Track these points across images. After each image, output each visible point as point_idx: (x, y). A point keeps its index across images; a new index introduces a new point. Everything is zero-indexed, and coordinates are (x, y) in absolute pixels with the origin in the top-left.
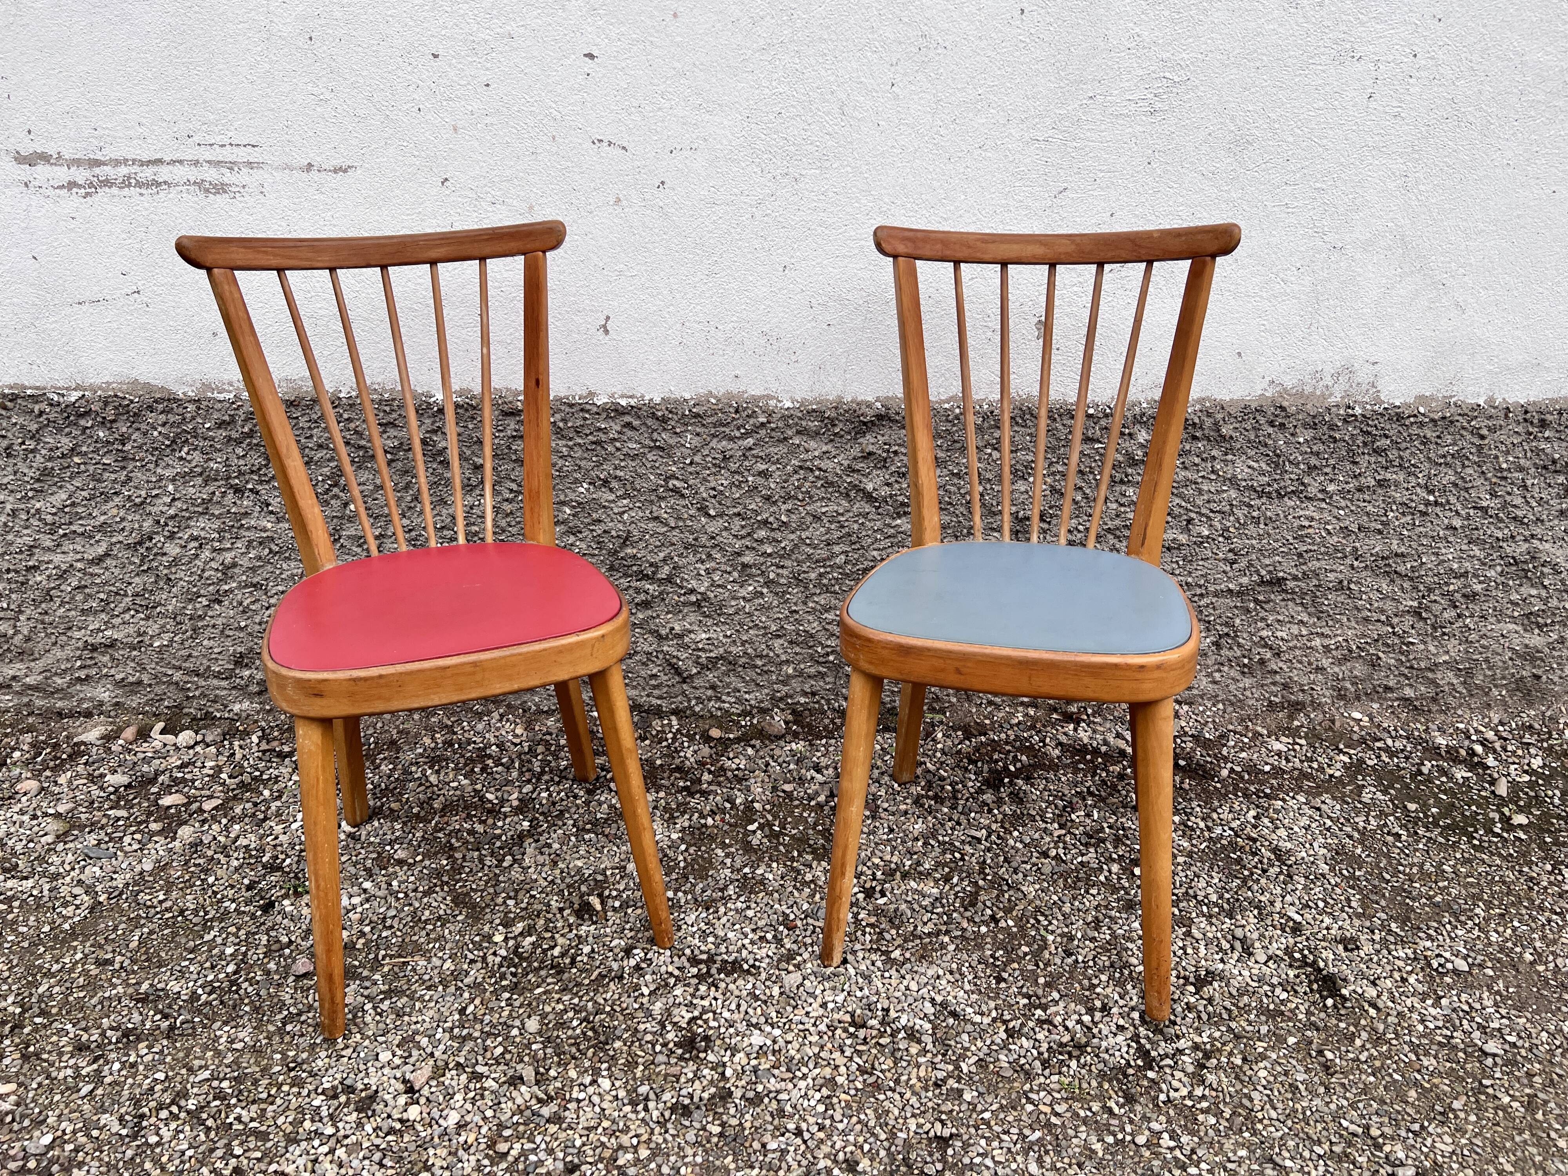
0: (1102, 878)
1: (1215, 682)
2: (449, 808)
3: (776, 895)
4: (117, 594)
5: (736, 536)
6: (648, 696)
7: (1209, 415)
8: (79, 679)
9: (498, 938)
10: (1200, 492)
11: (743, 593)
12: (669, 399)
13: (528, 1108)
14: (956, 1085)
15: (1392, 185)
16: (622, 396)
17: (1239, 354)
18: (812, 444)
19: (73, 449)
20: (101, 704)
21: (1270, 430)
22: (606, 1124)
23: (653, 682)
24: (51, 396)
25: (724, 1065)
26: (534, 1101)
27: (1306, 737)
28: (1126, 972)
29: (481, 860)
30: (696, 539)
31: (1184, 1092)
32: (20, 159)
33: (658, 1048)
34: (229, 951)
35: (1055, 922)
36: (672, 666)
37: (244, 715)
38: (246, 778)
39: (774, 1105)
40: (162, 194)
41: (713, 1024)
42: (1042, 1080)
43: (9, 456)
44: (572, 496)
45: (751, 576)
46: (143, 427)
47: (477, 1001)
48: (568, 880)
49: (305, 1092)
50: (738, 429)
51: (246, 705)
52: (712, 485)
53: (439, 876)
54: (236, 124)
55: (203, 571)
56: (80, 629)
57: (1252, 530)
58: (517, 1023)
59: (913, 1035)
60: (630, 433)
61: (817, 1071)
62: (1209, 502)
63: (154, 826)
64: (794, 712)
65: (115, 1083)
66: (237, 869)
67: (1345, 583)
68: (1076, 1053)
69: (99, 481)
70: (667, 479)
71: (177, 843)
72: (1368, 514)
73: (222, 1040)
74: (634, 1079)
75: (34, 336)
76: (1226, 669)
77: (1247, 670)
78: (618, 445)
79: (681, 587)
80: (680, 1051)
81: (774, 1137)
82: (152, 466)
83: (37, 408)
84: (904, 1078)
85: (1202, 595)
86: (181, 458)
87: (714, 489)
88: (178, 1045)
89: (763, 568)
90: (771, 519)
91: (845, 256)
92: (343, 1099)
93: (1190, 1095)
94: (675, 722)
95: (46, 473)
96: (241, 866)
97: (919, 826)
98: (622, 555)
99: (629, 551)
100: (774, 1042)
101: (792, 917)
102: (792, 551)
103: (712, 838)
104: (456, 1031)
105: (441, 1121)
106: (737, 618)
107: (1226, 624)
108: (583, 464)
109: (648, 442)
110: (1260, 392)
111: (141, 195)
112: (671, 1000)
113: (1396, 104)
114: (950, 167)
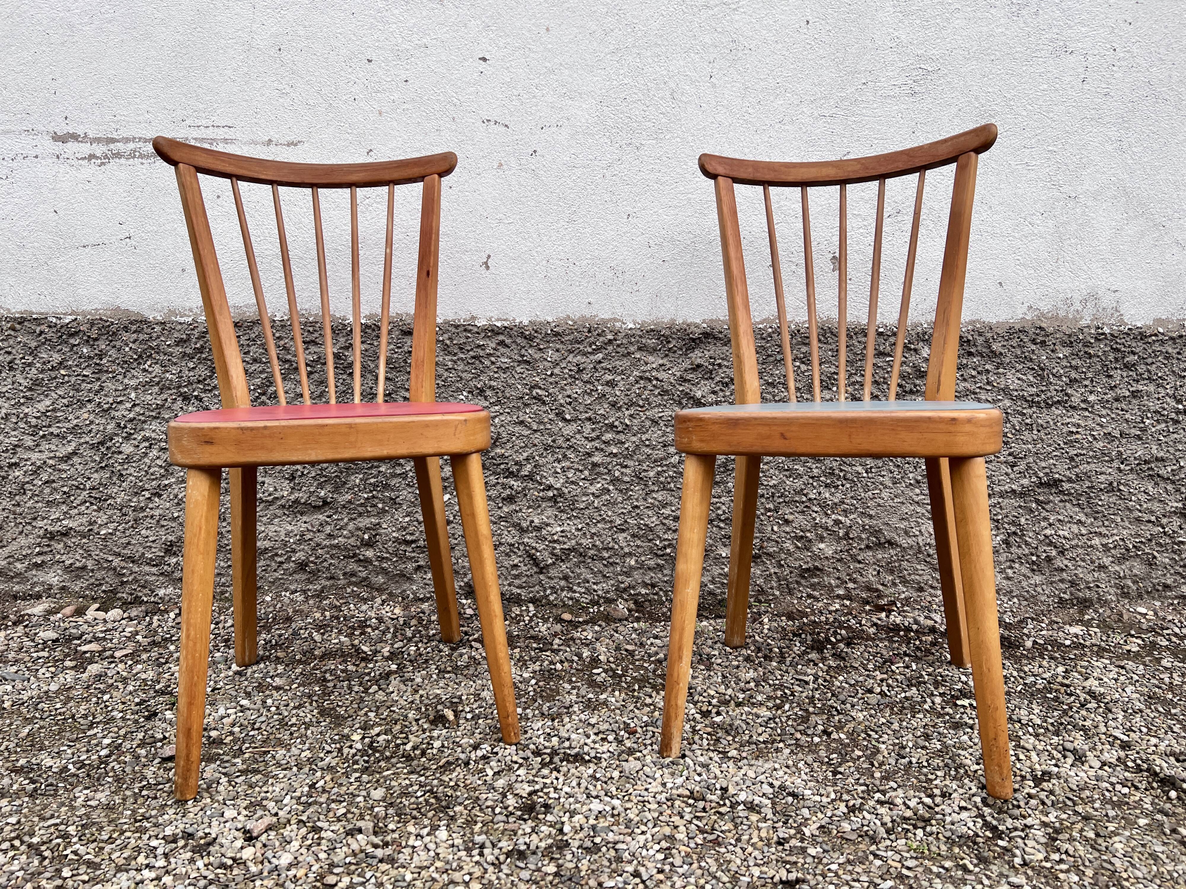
0: (926, 707)
1: (1008, 578)
2: (326, 656)
3: (618, 712)
4: (78, 488)
5: (586, 438)
6: (509, 585)
7: (980, 334)
8: (36, 566)
9: (356, 737)
11: (592, 489)
12: (535, 322)
13: (362, 851)
14: (799, 844)
15: (1110, 148)
16: (498, 320)
17: (1000, 283)
18: (651, 359)
19: (61, 363)
20: (50, 587)
21: (1034, 347)
22: (438, 864)
23: (514, 572)
24: (50, 319)
25: (563, 823)
26: (369, 846)
27: (1098, 627)
28: (962, 771)
29: (350, 688)
30: (554, 441)
31: (1041, 856)
32: (57, 138)
33: (498, 810)
34: (106, 741)
35: (885, 736)
36: (531, 556)
37: (167, 598)
38: (158, 639)
39: (612, 853)
40: (157, 163)
41: (552, 795)
42: (888, 843)
43: (11, 369)
45: (599, 474)
46: (118, 344)
47: (328, 779)
48: (426, 701)
49: (145, 837)
50: (590, 346)
52: (569, 393)
53: (310, 696)
54: (218, 112)
55: (149, 467)
56: (43, 519)
57: (1027, 436)
58: (363, 793)
59: (752, 807)
60: (502, 350)
61: (656, 829)
63: (68, 663)
64: (636, 602)
66: (131, 693)
67: (1115, 484)
68: (920, 824)
69: (78, 391)
70: (532, 388)
71: (85, 676)
72: (1127, 421)
73: (79, 800)
74: (472, 832)
75: (45, 272)
76: (1017, 565)
77: (1036, 568)
78: (493, 359)
79: (540, 484)
80: (519, 813)
81: (611, 877)
82: (120, 377)
83: (38, 330)
84: (745, 837)
86: (145, 370)
87: (569, 396)
88: (38, 801)
89: (610, 467)
90: (616, 423)
91: (676, 207)
92: (181, 843)
93: (1046, 859)
94: (531, 607)
95: (37, 383)
96: (135, 691)
97: (751, 674)
98: (492, 454)
99: (498, 451)
100: (614, 808)
101: (632, 725)
102: (634, 451)
103: (560, 677)
104: (303, 799)
105: (274, 860)
106: (587, 512)
107: (1013, 523)
108: (464, 375)
109: (517, 357)
110: (1021, 316)
111: (142, 164)
112: (513, 778)
113: (1104, 86)
114: (757, 137)
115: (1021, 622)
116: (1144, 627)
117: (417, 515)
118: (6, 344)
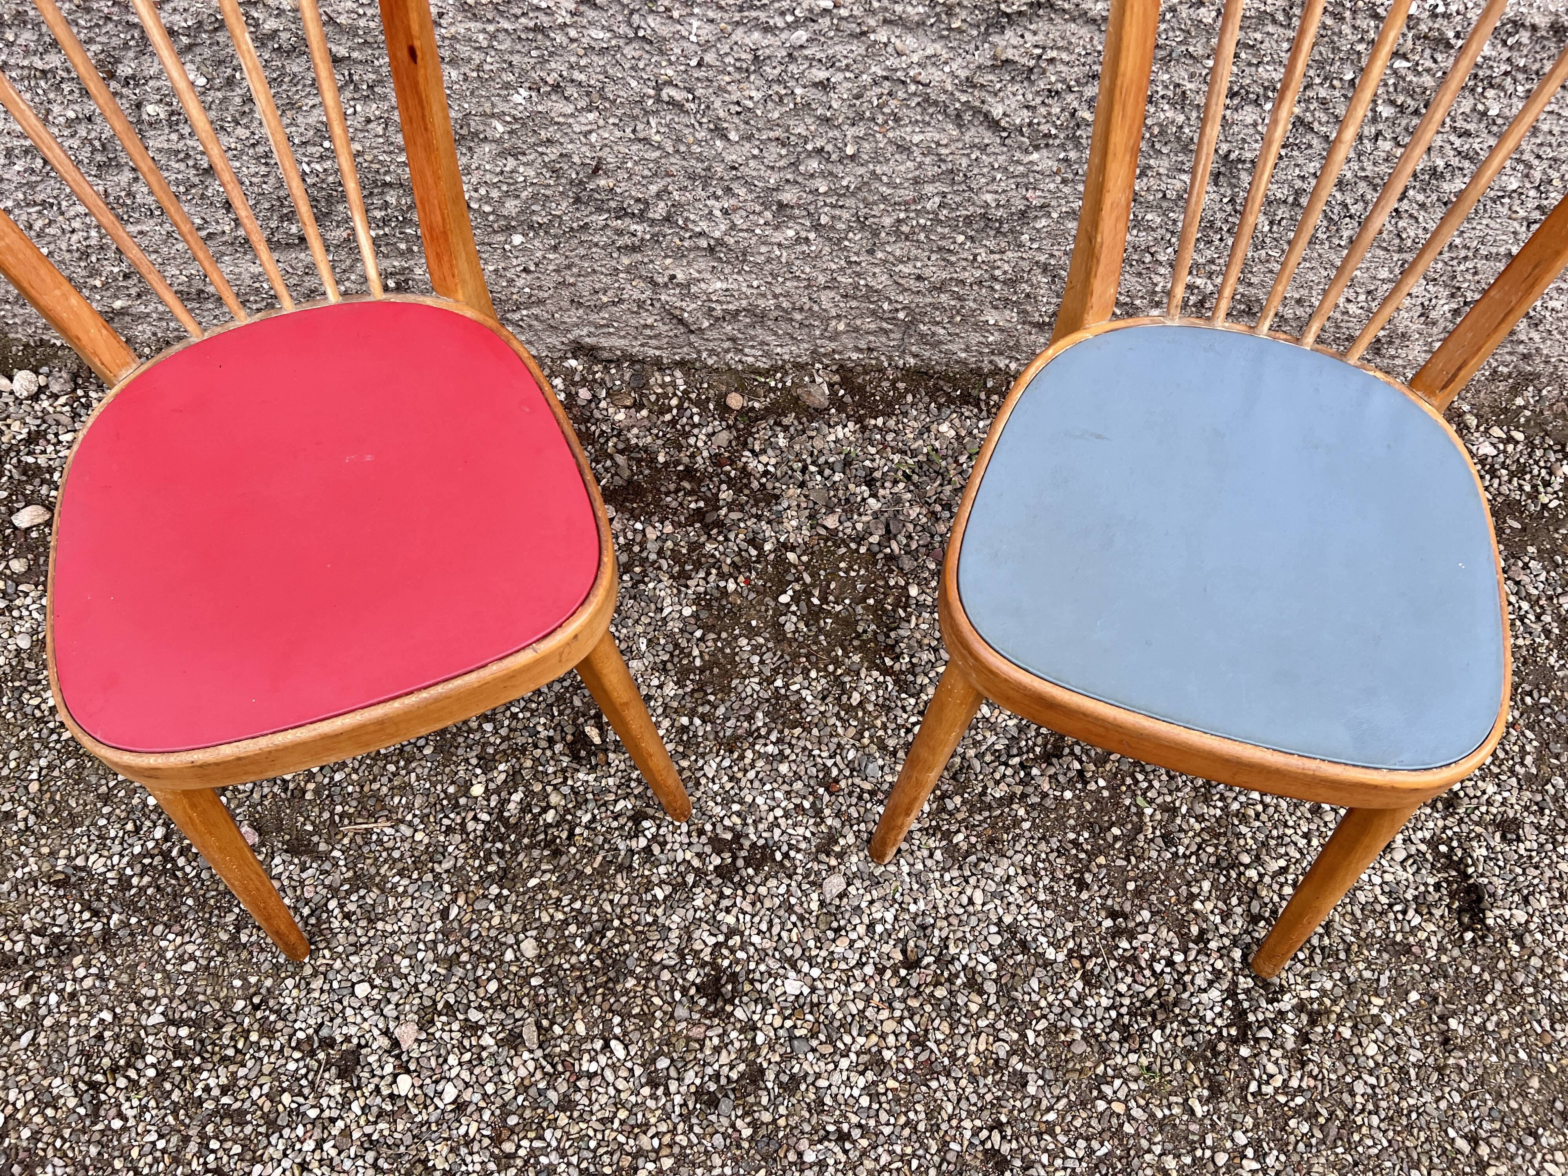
3: (815, 732)
5: (770, 167)
6: (642, 345)
9: (477, 790)
11: (778, 237)
14: (1019, 1066)
22: (622, 1114)
23: (648, 332)
25: (754, 1027)
26: (539, 1075)
28: (1234, 876)
30: (708, 169)
31: (1279, 1081)
33: (678, 994)
35: (1156, 784)
36: (675, 316)
39: (812, 1095)
41: (741, 955)
42: (1119, 1059)
44: (501, 107)
45: (792, 218)
47: (461, 901)
49: (277, 1046)
50: (783, 14)
58: (511, 940)
59: (974, 981)
61: (862, 1040)
64: (840, 372)
65: (57, 1027)
68: (1161, 1016)
73: (169, 956)
74: (652, 1040)
78: (573, 33)
80: (703, 1001)
81: (812, 1143)
84: (961, 1053)
85: (1464, 259)
88: (119, 960)
89: (811, 208)
90: (829, 148)
92: (322, 1057)
93: (1285, 1086)
94: (680, 379)
98: (592, 186)
99: (602, 183)
100: (813, 990)
101: (835, 772)
102: (859, 189)
103: (735, 614)
104: (440, 948)
105: (437, 1100)
106: (768, 267)
108: (516, 59)
109: (623, 29)
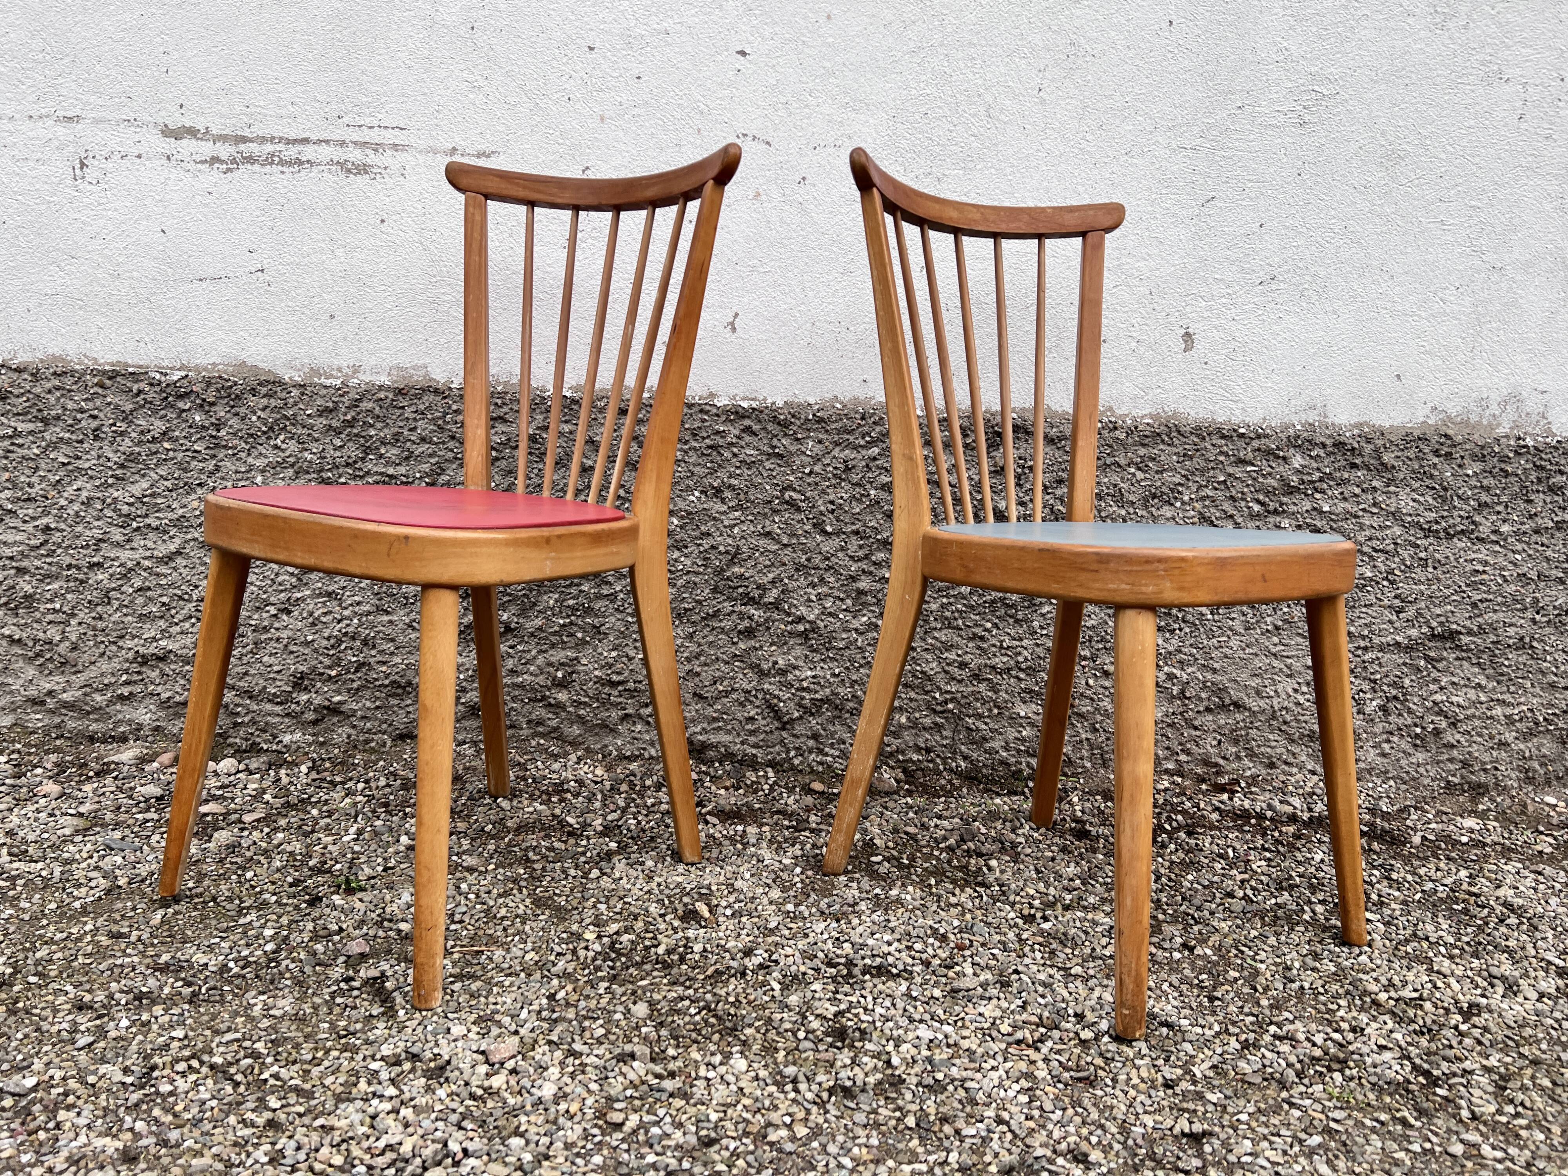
0: (1306, 917)
1: (1384, 755)
2: (523, 828)
3: (918, 912)
4: (181, 598)
5: (851, 557)
6: (743, 742)
7: (1369, 441)
8: (122, 698)
9: (590, 936)
10: (1362, 527)
11: (856, 624)
12: (792, 403)
13: (643, 1083)
14: (1192, 1087)
15: (1548, 207)
16: (744, 399)
17: (1398, 376)
19: (164, 434)
20: (139, 728)
21: (1436, 460)
22: (746, 1101)
23: (749, 727)
24: (152, 375)
25: (888, 1054)
26: (650, 1077)
27: (1496, 819)
29: (564, 872)
30: (808, 560)
32: (167, 132)
33: (801, 1035)
34: (268, 932)
35: (1262, 953)
36: (772, 707)
37: (294, 747)
38: (293, 799)
39: (962, 1093)
40: (303, 173)
41: (865, 1018)
42: (1302, 1088)
43: (96, 438)
44: (681, 505)
45: (865, 604)
46: (242, 411)
47: (569, 989)
48: (667, 892)
49: (359, 1057)
50: (863, 437)
51: (298, 736)
52: (832, 497)
53: (515, 881)
54: (387, 108)
55: (277, 574)
56: (134, 637)
57: (1419, 574)
60: (748, 438)
61: (1009, 1065)
62: (1370, 539)
66: (278, 870)
67: (1527, 640)
69: (185, 470)
70: (784, 489)
71: (212, 845)
72: (1547, 559)
73: (256, 1008)
74: (776, 1062)
75: (146, 312)
76: (1396, 739)
77: (1419, 742)
78: (735, 450)
79: (789, 614)
80: (830, 1040)
81: (968, 1123)
82: (243, 455)
83: (135, 388)
84: (1122, 1077)
85: (1365, 649)
86: (276, 447)
87: (832, 502)
88: (202, 1010)
92: (407, 1066)
94: (771, 773)
95: (131, 458)
96: (284, 867)
97: (1073, 869)
98: (728, 574)
99: (736, 569)
104: (544, 1014)
105: (533, 1090)
106: (847, 653)
107: (1394, 685)
108: (696, 470)
109: (766, 449)
110: (1422, 419)
111: (282, 172)
112: (809, 995)
113: (1546, 126)
114: (1096, 172)
115: (1401, 811)
116: (1555, 821)
117: (626, 649)
118: (90, 405)
